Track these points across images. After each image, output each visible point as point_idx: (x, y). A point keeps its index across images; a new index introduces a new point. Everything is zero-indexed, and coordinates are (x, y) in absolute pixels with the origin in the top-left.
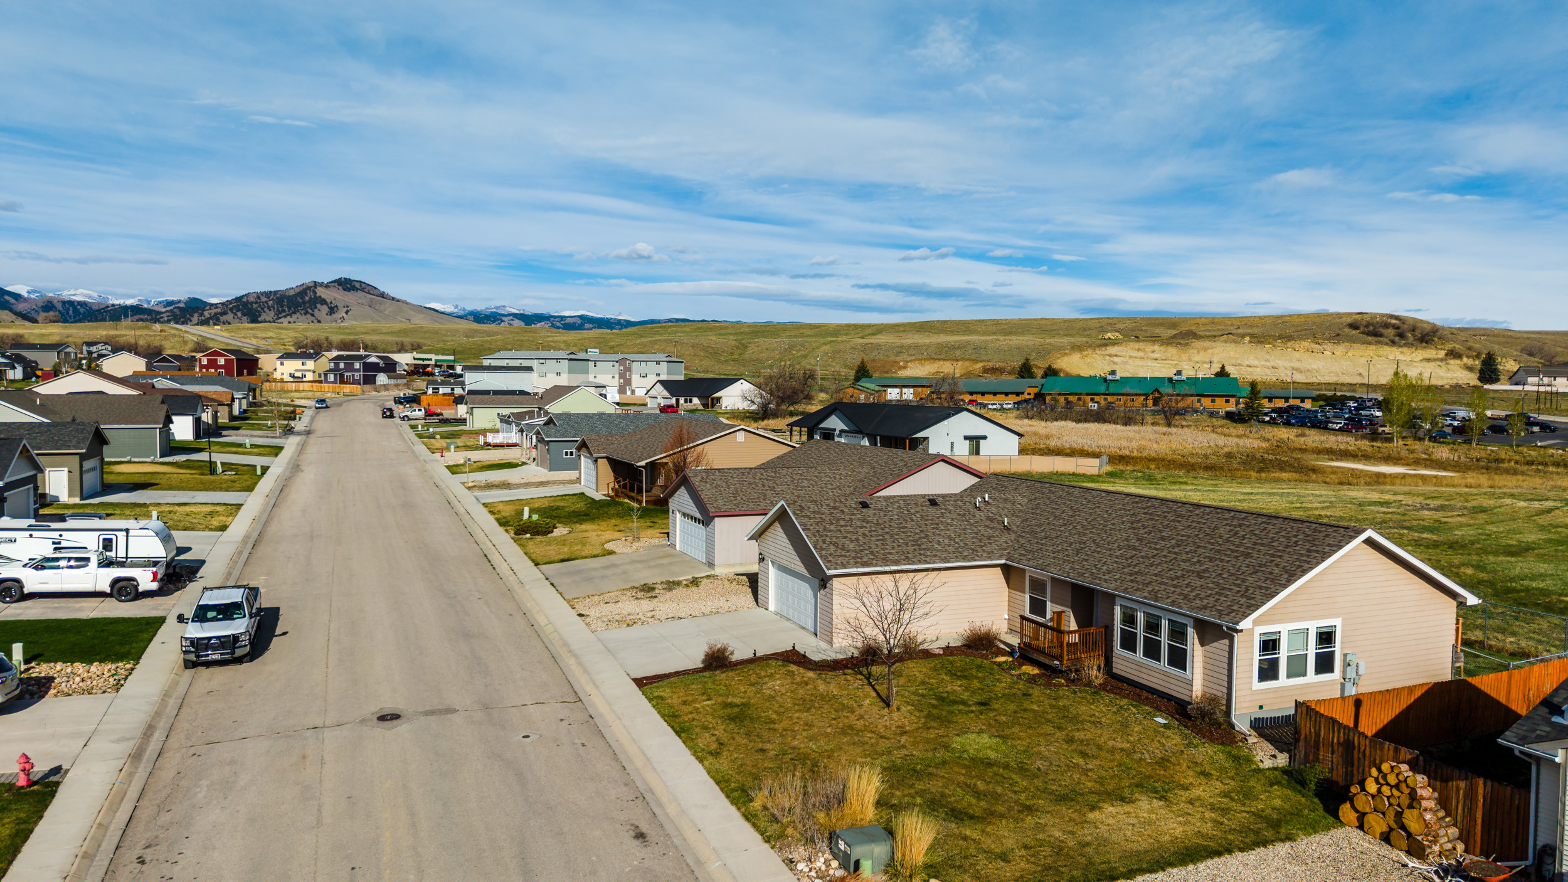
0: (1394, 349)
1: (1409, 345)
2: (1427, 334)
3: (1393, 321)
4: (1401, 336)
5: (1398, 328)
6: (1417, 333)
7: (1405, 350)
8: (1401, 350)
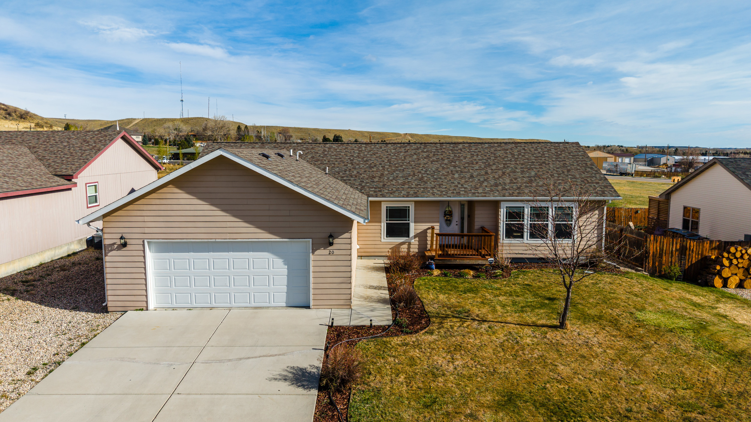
0: (7, 121)
1: (13, 119)
2: (23, 114)
3: (3, 106)
4: (9, 114)
5: (6, 110)
6: (17, 113)
7: (13, 122)
8: (11, 122)
